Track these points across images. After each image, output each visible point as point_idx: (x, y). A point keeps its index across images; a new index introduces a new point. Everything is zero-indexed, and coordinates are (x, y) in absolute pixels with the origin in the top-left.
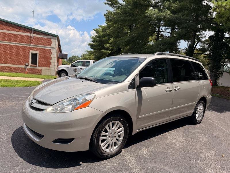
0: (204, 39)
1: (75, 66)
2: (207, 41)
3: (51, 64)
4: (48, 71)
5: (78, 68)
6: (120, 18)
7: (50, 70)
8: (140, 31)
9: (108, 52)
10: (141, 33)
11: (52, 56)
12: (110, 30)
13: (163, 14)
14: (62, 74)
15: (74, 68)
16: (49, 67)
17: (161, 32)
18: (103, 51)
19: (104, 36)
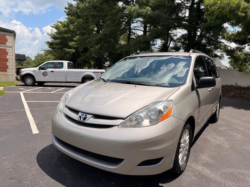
0: (175, 38)
1: (43, 69)
2: (178, 39)
3: (8, 68)
4: (4, 76)
5: (49, 71)
6: (90, 13)
7: (7, 75)
8: (113, 28)
9: (72, 52)
10: (113, 30)
11: (8, 57)
12: (74, 26)
13: (144, 10)
14: (27, 79)
15: (43, 71)
16: (6, 71)
17: (133, 29)
18: (66, 49)
19: (66, 32)
